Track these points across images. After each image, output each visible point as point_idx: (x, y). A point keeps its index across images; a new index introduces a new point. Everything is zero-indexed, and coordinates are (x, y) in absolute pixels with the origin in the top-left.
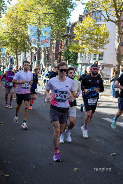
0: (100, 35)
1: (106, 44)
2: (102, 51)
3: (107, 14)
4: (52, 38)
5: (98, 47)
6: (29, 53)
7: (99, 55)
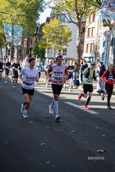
1: (69, 42)
2: (66, 48)
3: (69, 17)
4: (24, 36)
6: (4, 48)
7: (63, 50)
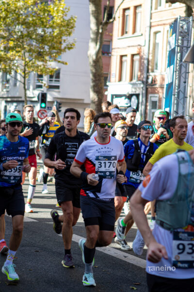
0: (52, 27)
1: (67, 50)
2: (57, 68)
5: (47, 58)
7: (49, 76)
